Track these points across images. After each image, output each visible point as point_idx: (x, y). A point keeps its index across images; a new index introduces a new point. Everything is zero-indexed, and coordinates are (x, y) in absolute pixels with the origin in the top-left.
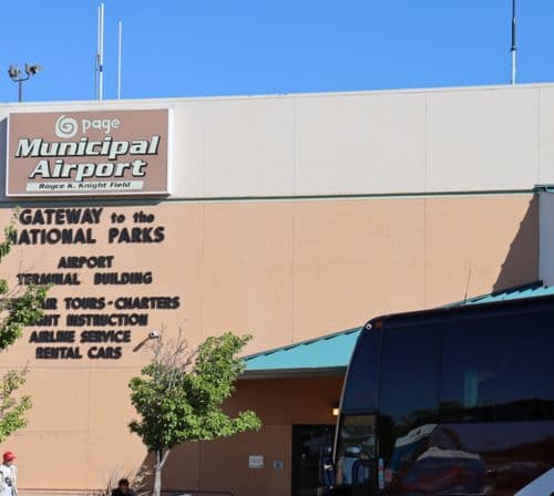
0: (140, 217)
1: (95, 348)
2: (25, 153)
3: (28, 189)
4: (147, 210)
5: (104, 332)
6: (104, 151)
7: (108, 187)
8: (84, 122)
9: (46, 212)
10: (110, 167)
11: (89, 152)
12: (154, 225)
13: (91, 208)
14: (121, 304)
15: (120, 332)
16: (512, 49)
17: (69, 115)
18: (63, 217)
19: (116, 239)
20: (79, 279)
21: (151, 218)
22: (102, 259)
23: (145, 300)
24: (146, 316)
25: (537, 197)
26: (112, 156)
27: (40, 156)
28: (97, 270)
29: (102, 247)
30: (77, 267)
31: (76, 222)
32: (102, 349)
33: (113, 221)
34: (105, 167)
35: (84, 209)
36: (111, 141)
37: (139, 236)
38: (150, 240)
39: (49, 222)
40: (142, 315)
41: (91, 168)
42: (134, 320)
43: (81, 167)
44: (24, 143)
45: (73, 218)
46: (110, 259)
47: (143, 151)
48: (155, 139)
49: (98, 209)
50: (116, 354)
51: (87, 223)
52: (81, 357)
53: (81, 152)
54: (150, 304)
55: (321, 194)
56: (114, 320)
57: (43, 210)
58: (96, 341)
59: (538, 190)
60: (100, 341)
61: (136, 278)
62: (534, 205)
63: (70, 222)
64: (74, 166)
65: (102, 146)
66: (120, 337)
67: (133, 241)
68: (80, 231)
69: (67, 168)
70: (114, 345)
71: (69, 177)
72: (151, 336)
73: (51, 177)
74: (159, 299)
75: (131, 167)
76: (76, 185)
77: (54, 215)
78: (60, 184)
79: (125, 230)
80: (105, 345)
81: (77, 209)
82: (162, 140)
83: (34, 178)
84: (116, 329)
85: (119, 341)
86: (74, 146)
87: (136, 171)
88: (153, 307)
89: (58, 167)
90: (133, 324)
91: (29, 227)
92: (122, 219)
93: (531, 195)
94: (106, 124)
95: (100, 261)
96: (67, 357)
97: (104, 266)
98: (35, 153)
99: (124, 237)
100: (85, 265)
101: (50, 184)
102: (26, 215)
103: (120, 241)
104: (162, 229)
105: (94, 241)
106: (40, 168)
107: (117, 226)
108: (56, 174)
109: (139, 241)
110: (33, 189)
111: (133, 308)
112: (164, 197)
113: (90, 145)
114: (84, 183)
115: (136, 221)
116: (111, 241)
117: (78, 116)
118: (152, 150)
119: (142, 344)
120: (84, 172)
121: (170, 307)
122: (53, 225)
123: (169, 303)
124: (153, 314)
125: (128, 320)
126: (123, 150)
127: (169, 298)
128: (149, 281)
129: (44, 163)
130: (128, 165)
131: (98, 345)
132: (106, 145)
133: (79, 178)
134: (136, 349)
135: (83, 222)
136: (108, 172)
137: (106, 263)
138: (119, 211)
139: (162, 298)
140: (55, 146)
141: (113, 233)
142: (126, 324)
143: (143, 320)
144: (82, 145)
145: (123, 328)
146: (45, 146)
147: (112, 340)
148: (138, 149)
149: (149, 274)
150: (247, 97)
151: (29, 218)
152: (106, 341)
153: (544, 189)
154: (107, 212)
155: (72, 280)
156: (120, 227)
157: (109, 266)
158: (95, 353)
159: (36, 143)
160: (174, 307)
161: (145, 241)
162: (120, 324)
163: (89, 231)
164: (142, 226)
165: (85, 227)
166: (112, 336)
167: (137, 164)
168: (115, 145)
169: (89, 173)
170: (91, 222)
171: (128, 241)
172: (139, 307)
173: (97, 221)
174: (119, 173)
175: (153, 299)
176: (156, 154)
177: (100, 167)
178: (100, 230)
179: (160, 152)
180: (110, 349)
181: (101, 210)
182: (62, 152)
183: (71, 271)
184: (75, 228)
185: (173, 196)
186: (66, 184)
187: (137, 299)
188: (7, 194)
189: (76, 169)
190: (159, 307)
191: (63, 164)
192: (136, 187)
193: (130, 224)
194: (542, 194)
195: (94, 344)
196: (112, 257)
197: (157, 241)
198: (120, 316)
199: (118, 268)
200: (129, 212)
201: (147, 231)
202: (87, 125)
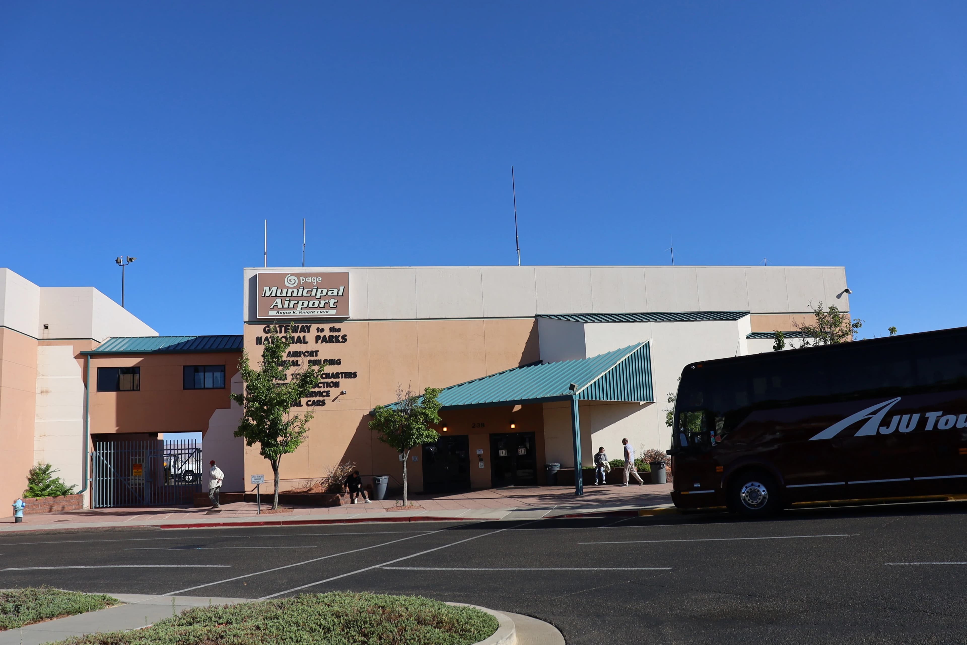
0: (332, 329)
1: (310, 401)
2: (268, 295)
3: (269, 315)
4: (337, 326)
5: (315, 392)
6: (313, 294)
7: (316, 313)
8: (301, 278)
9: (278, 327)
10: (317, 302)
11: (305, 294)
12: (341, 334)
13: (305, 325)
14: (324, 376)
15: (324, 392)
16: (518, 249)
17: (292, 274)
18: (289, 329)
19: (320, 341)
20: (299, 363)
21: (339, 330)
22: (312, 352)
23: (338, 374)
24: (339, 382)
25: (536, 320)
26: (318, 297)
27: (276, 296)
28: (309, 358)
29: (312, 346)
30: (297, 357)
31: (296, 332)
32: (314, 401)
33: (318, 332)
34: (314, 303)
35: (300, 325)
36: (317, 289)
37: (333, 340)
38: (339, 342)
39: (281, 332)
40: (336, 382)
41: (306, 303)
42: (331, 385)
43: (300, 303)
44: (267, 289)
45: (295, 330)
46: (317, 352)
47: (335, 294)
48: (342, 288)
49: (309, 325)
50: (323, 403)
51: (302, 333)
52: (302, 406)
53: (300, 294)
54: (340, 376)
55: (430, 318)
56: (320, 385)
57: (277, 326)
58: (310, 397)
59: (537, 317)
60: (313, 397)
61: (333, 362)
62: (536, 324)
63: (293, 332)
64: (296, 302)
65: (312, 291)
66: (324, 394)
67: (330, 342)
68: (299, 337)
69: (292, 303)
70: (321, 399)
71: (294, 308)
72: (342, 393)
73: (283, 308)
74: (345, 373)
75: (329, 302)
76: (297, 312)
77: (283, 329)
78: (289, 311)
79: (325, 336)
80: (316, 399)
81: (297, 325)
82: (346, 289)
83: (273, 308)
84: (322, 390)
85: (324, 396)
86: (296, 291)
87: (331, 305)
88: (342, 377)
89: (287, 303)
90: (331, 387)
91: (268, 335)
92: (322, 330)
93: (534, 319)
94: (314, 280)
95: (312, 353)
96: (294, 406)
97: (313, 356)
98: (273, 295)
99: (324, 340)
100: (302, 355)
101: (283, 311)
102: (267, 329)
103: (322, 342)
104: (346, 336)
105: (307, 343)
106: (277, 303)
107: (319, 334)
108: (286, 306)
109: (333, 342)
110: (272, 314)
111: (331, 378)
112: (346, 319)
113: (305, 291)
114: (302, 311)
115: (331, 331)
116: (317, 342)
117: (298, 275)
118: (340, 294)
119: (337, 397)
120: (302, 305)
121: (351, 377)
122: (283, 334)
123: (352, 375)
124: (342, 381)
125: (328, 385)
126: (324, 294)
127: (351, 373)
128: (339, 363)
129: (279, 300)
130: (327, 301)
131: (312, 399)
132: (314, 291)
133: (299, 308)
134: (333, 401)
135: (300, 332)
136: (316, 305)
137: (314, 354)
138: (321, 326)
139: (347, 373)
140: (285, 291)
141: (318, 338)
142: (327, 387)
143: (337, 385)
144: (301, 291)
145: (326, 389)
146: (279, 291)
147: (319, 396)
148: (332, 293)
149: (340, 360)
150: (389, 267)
151: (269, 330)
152: (316, 396)
153: (541, 316)
154: (314, 327)
155: (295, 364)
156: (322, 335)
157: (316, 355)
158: (310, 403)
159: (274, 289)
160: (354, 377)
161: (336, 342)
162: (324, 387)
163: (304, 337)
164: (334, 334)
165: (302, 335)
166: (320, 394)
167: (332, 301)
168: (319, 291)
169: (305, 305)
170: (305, 332)
171: (326, 342)
172: (334, 378)
173: (309, 332)
174: (322, 305)
175: (342, 373)
176: (343, 295)
177: (311, 303)
178: (311, 336)
179: (345, 294)
180: (319, 401)
181: (310, 326)
182: (289, 294)
183: (295, 359)
184: (296, 335)
185: (351, 318)
186: (292, 312)
187: (333, 373)
188: (258, 317)
189: (298, 303)
190: (345, 377)
191: (290, 301)
192: (332, 313)
193: (327, 333)
194: (540, 319)
195: (309, 399)
196: (318, 351)
197: (343, 342)
198: (324, 383)
199: (321, 357)
200: (326, 327)
201: (337, 337)
202: (303, 280)
